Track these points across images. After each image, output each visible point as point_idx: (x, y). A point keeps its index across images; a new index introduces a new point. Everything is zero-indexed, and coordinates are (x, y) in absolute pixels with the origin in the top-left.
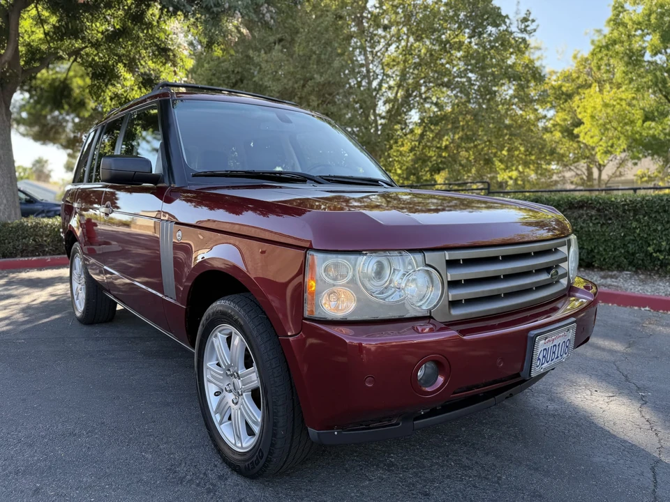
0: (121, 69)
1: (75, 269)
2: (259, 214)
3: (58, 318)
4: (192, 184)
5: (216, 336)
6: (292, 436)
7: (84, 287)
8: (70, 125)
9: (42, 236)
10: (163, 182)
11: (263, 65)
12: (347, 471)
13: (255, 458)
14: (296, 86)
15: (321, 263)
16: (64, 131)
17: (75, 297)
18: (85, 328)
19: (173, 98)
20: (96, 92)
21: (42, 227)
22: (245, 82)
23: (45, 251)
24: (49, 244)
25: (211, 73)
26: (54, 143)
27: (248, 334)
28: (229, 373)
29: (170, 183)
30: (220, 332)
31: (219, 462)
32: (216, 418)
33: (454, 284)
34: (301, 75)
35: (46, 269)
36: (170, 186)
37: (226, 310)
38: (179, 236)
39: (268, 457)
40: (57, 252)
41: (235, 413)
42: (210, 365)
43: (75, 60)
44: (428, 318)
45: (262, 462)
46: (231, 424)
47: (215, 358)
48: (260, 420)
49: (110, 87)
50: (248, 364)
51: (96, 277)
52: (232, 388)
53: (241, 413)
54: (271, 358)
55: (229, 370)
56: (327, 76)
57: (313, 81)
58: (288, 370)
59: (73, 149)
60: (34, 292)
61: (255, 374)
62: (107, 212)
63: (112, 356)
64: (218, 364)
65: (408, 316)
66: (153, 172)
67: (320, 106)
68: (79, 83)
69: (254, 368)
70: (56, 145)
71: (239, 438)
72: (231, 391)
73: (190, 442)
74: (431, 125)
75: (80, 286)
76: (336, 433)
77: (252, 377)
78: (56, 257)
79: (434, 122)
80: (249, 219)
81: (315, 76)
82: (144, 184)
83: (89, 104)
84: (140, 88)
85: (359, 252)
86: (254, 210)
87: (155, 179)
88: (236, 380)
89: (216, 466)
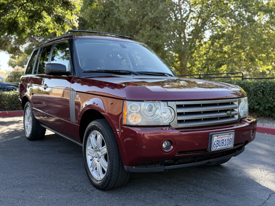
0: (44, 14)
1: (26, 115)
2: (111, 88)
3: (18, 138)
4: (83, 76)
5: (91, 136)
6: (119, 171)
7: (32, 122)
8: (13, 40)
9: (4, 101)
10: (71, 75)
11: (120, 8)
12: (142, 190)
13: (105, 180)
14: (138, 19)
15: (129, 105)
16: (10, 44)
17: (26, 128)
18: (31, 142)
19: (75, 38)
20: (31, 25)
21: (4, 96)
22: (111, 16)
23: (5, 108)
24: (7, 105)
25: (91, 12)
26: (4, 51)
27: (103, 133)
28: (96, 150)
29: (74, 75)
30: (93, 134)
31: (91, 186)
32: (91, 169)
33: (179, 114)
34: (141, 13)
35: (7, 117)
36: (74, 76)
37: (95, 124)
38: (77, 97)
39: (110, 179)
40: (11, 109)
41: (98, 165)
42: (89, 148)
43: (21, 9)
44: (169, 126)
45: (108, 181)
46: (97, 171)
47: (91, 145)
48: (107, 166)
49: (38, 22)
50: (103, 145)
51: (37, 118)
52: (97, 156)
53: (100, 165)
54: (111, 141)
55: (96, 149)
56: (156, 14)
57: (147, 16)
58: (118, 146)
59: (14, 54)
60: (3, 127)
61: (105, 148)
62: (45, 87)
63: (44, 153)
64: (92, 148)
65: (161, 125)
66: (67, 71)
67: (152, 30)
68: (21, 20)
69: (105, 146)
70: (5, 52)
71: (99, 175)
72: (97, 157)
73: (80, 180)
74: (216, 39)
75: (29, 123)
76: (134, 168)
77: (105, 150)
78: (11, 111)
79: (218, 38)
80: (106, 90)
81: (149, 14)
82: (63, 76)
83: (26, 31)
84: (53, 23)
85: (142, 101)
86: (109, 87)
87: (68, 74)
88: (98, 152)
89: (90, 187)
